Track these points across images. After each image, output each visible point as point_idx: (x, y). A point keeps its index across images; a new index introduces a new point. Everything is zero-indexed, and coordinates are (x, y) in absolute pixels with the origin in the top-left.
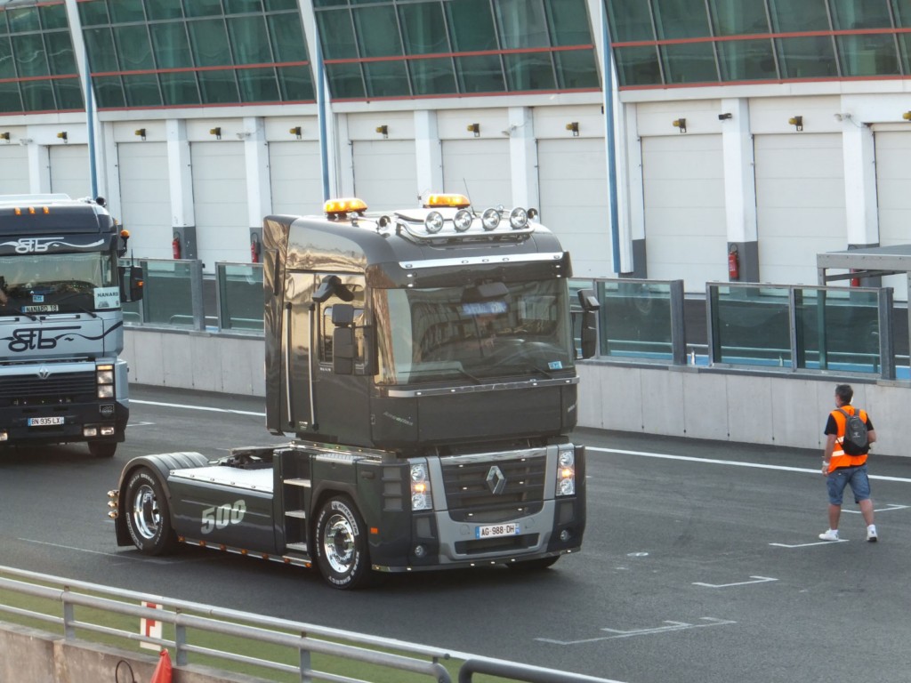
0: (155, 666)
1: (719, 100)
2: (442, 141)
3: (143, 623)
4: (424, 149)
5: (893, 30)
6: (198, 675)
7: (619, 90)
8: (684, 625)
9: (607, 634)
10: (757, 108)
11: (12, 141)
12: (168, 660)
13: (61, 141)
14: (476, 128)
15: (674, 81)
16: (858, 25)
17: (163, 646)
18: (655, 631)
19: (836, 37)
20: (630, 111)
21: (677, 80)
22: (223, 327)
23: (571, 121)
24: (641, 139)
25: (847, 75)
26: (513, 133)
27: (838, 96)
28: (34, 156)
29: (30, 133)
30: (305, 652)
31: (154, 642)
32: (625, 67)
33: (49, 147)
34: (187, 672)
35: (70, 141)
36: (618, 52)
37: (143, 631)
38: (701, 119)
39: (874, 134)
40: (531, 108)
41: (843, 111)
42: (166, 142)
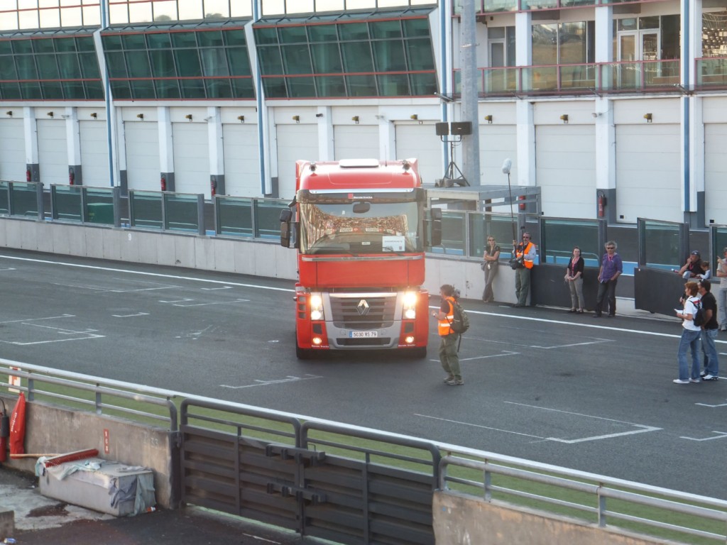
0: (16, 401)
1: (316, 107)
2: (172, 123)
3: (10, 378)
4: (163, 127)
5: (407, 72)
6: (40, 406)
7: (265, 100)
8: (296, 379)
9: (257, 383)
10: (335, 111)
12: (24, 397)
14: (190, 117)
15: (293, 96)
16: (389, 70)
17: (21, 390)
18: (282, 381)
19: (377, 75)
20: (271, 111)
21: (295, 95)
22: (54, 218)
23: (240, 115)
24: (276, 125)
25: (382, 95)
26: (210, 120)
27: (377, 106)
30: (98, 394)
31: (16, 388)
32: (268, 88)
34: (35, 404)
36: (265, 80)
37: (10, 382)
38: (307, 116)
39: (395, 126)
40: (220, 107)
41: (379, 114)
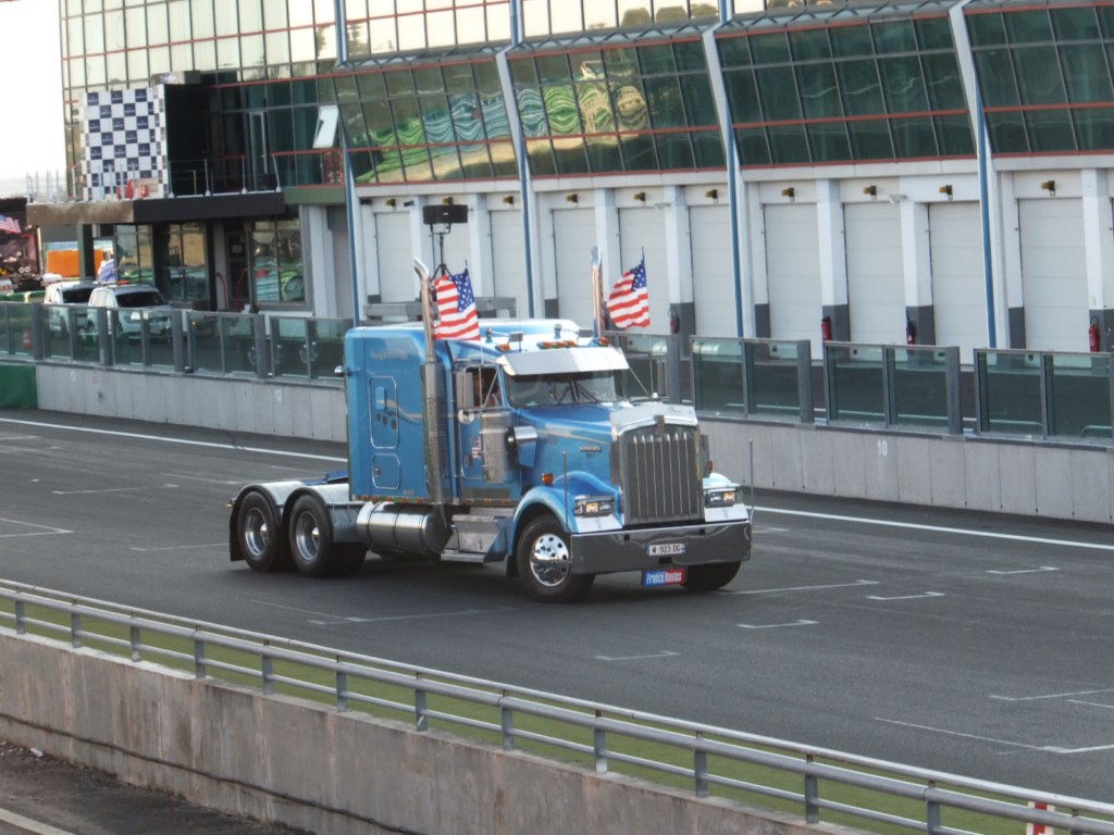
3: (1030, 829)
11: (880, 197)
13: (944, 197)
28: (908, 216)
29: (904, 187)
33: (928, 205)
35: (956, 197)
42: (1081, 198)
